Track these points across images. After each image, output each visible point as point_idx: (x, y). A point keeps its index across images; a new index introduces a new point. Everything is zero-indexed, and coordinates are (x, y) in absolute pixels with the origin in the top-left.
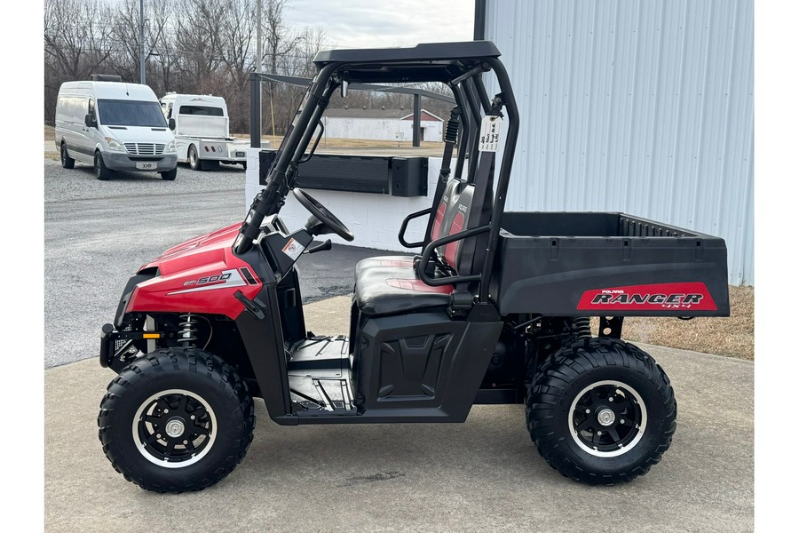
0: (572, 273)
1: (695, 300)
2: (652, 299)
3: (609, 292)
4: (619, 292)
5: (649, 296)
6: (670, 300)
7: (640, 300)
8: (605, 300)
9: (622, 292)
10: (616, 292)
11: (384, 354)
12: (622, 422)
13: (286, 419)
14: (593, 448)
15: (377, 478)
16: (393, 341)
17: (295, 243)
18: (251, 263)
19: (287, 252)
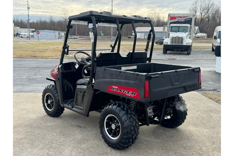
0: (107, 79)
1: (134, 94)
2: (124, 92)
3: (114, 87)
5: (123, 91)
6: (128, 93)
7: (121, 91)
8: (113, 89)
9: (117, 87)
10: (116, 87)
11: (77, 94)
12: (118, 129)
13: (62, 105)
14: (110, 135)
15: (80, 127)
16: (78, 91)
17: (77, 65)
18: (59, 67)
19: (76, 67)
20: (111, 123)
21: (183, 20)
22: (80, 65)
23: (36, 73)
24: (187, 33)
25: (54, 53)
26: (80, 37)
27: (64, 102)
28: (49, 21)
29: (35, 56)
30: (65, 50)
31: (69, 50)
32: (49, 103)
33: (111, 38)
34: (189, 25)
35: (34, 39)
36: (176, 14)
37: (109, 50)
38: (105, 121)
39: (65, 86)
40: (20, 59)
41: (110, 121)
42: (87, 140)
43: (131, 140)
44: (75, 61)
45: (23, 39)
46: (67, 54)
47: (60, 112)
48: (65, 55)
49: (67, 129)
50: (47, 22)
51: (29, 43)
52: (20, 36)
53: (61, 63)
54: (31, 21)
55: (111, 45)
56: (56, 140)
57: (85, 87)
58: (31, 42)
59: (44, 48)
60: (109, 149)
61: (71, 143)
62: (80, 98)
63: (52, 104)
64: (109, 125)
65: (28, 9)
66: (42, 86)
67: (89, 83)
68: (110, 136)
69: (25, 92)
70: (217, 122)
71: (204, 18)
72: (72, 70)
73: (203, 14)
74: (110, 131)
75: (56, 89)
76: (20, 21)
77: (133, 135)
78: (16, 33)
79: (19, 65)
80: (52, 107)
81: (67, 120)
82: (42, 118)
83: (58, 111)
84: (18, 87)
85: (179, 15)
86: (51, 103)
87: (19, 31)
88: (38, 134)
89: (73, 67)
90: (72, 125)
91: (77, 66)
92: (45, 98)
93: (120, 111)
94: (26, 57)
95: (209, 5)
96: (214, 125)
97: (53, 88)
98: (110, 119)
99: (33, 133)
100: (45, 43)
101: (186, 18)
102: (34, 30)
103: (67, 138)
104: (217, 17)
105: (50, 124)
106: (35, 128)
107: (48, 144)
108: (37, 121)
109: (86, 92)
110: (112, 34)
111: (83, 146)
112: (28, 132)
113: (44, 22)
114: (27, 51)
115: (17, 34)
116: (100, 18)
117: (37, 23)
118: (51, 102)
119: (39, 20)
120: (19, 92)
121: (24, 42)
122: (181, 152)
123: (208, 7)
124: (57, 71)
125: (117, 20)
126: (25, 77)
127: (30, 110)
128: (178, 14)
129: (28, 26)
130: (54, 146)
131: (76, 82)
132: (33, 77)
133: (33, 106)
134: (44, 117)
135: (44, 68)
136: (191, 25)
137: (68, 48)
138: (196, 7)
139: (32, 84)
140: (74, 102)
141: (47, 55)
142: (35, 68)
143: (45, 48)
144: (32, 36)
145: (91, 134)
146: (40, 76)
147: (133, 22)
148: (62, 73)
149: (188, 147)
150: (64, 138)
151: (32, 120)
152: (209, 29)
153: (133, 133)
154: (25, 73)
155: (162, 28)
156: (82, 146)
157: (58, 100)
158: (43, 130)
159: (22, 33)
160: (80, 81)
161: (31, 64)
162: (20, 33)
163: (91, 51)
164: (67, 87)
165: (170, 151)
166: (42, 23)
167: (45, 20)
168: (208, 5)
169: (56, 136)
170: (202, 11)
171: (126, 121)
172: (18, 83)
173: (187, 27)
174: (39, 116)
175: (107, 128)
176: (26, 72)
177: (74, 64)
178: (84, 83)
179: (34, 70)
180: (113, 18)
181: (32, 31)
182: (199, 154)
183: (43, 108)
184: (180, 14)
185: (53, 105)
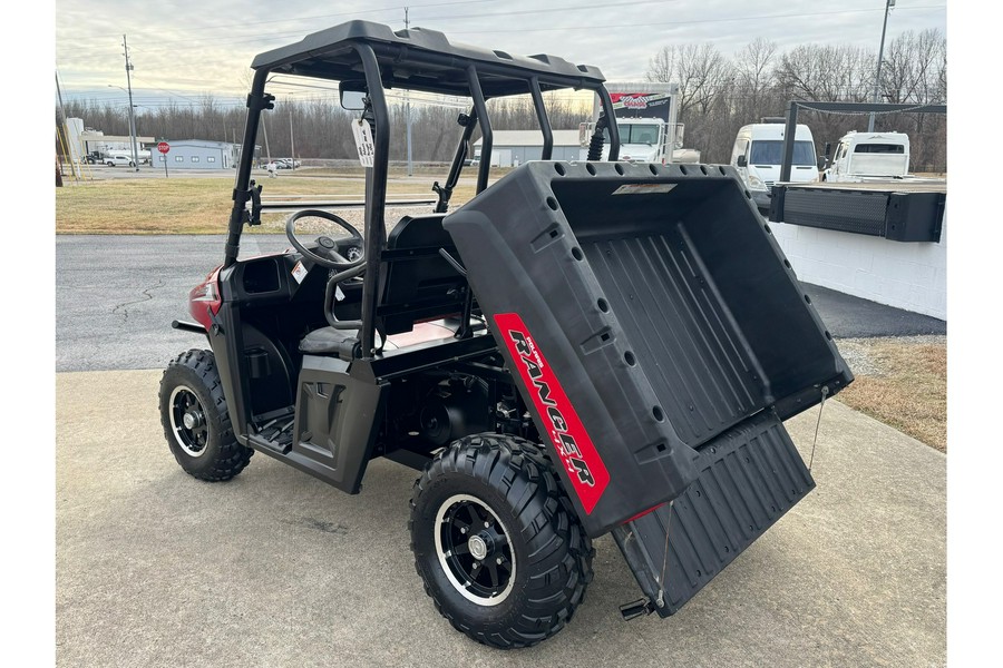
1: (584, 477)
3: (532, 347)
4: (539, 361)
5: (554, 405)
6: (565, 439)
7: (544, 392)
9: (541, 365)
10: (537, 356)
11: (305, 395)
12: (499, 561)
13: (241, 438)
14: (462, 582)
15: (322, 527)
16: (310, 384)
17: (301, 266)
18: (222, 279)
19: (295, 274)
20: (463, 531)
21: (640, 104)
22: (313, 269)
23: (151, 291)
24: (656, 147)
25: (219, 217)
26: (304, 164)
27: (249, 426)
28: (201, 112)
29: (152, 228)
30: (246, 206)
31: (263, 203)
32: (189, 426)
33: (406, 165)
34: (660, 121)
35: (152, 170)
36: (620, 85)
37: (429, 203)
38: (439, 520)
39: (253, 356)
40: (98, 238)
41: (457, 523)
42: (358, 598)
43: (563, 613)
44: (293, 251)
45: (114, 172)
46: (256, 221)
47: (235, 463)
48: (246, 225)
49: (266, 544)
50: (196, 113)
51: (134, 184)
52: (106, 160)
53: (231, 260)
54: (140, 112)
55: (436, 184)
56: (221, 606)
57: (340, 366)
58: (142, 181)
59: (185, 198)
60: (459, 645)
61: (289, 619)
62: (318, 409)
63: (201, 429)
64: (454, 539)
65: (128, 69)
66: (171, 341)
67: (359, 350)
68: (461, 589)
69: (104, 368)
70: (849, 472)
71: (691, 102)
72: (282, 288)
73: (687, 92)
74: (462, 564)
75: (212, 366)
76: (103, 111)
77: (570, 593)
78: (92, 149)
79: (92, 261)
80: (201, 442)
81: (267, 493)
82: (160, 489)
83: (229, 461)
84: (77, 350)
85: (629, 89)
86: (197, 424)
87: (102, 143)
88: (141, 574)
89: (283, 275)
90: (288, 518)
91: (300, 274)
92: (172, 406)
93: (511, 483)
94: (120, 232)
95: (705, 62)
96: (843, 485)
97: (202, 364)
98: (459, 512)
99: (119, 569)
100: (188, 182)
101: (651, 98)
102: (152, 140)
103: (271, 591)
104: (731, 99)
105: (193, 520)
106: (130, 542)
107: (181, 632)
108: (141, 505)
109: (343, 387)
110: (410, 153)
111: (344, 633)
112: (94, 565)
113: (186, 113)
114: (124, 210)
115: (97, 153)
116: (396, 56)
117: (162, 118)
118: (196, 420)
119: (165, 107)
120: (81, 370)
121: (116, 181)
122: (769, 640)
123: (704, 67)
124: (215, 297)
125: (473, 67)
126: (110, 306)
127: (116, 448)
128: (626, 85)
129: (131, 127)
130: (209, 641)
131: (298, 344)
132: (138, 306)
133: (130, 430)
134: (172, 480)
135: (179, 269)
136: (666, 121)
137: (255, 195)
138: (667, 68)
139: (134, 332)
140: (296, 421)
141: (194, 224)
142: (150, 270)
143: (189, 199)
144: (146, 162)
145: (371, 561)
146: (162, 302)
147: (536, 82)
148: (234, 304)
149: (788, 607)
150: (254, 589)
151: (121, 501)
152: (705, 137)
153: (571, 584)
154: (112, 292)
155: (576, 133)
156: (337, 637)
157: (224, 414)
158: (165, 549)
159: (111, 153)
160: (318, 338)
161: (136, 258)
162: (104, 152)
163: (363, 209)
164: (262, 360)
165: (722, 634)
166: (180, 117)
167: (189, 108)
168: (701, 63)
169: (220, 581)
170: (685, 81)
171: (540, 530)
172: (81, 332)
173: (655, 127)
174: (152, 479)
175: (445, 551)
176: (114, 285)
177: (285, 263)
178: (334, 348)
179: (145, 277)
180: (454, 59)
181: (146, 145)
182: (845, 643)
183: (166, 444)
184: (631, 85)
185: (204, 434)
